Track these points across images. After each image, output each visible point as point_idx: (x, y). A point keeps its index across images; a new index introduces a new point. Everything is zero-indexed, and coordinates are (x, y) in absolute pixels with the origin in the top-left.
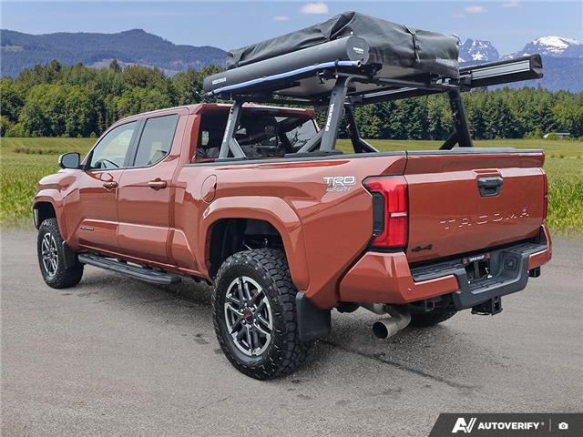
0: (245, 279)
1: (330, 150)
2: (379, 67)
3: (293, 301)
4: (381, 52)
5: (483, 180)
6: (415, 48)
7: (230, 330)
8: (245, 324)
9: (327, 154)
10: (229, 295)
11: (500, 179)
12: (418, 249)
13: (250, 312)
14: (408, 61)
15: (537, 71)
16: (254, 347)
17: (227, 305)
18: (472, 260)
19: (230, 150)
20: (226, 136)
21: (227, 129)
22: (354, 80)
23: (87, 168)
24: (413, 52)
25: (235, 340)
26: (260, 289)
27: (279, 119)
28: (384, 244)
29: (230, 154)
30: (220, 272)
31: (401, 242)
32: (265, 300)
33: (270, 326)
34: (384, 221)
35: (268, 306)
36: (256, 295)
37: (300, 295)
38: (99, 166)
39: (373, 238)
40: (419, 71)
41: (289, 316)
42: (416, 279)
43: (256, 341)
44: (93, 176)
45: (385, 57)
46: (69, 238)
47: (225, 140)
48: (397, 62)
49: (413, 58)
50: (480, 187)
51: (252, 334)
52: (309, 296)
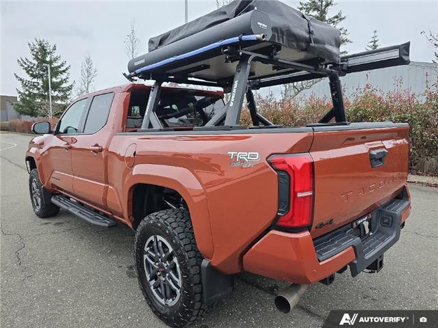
0: (159, 238)
1: (234, 125)
2: (279, 48)
3: (199, 265)
4: (282, 33)
5: (374, 152)
6: (310, 33)
7: (148, 279)
8: (160, 275)
9: (231, 128)
10: (147, 249)
11: (384, 150)
12: (322, 225)
13: (163, 267)
14: (304, 45)
15: (405, 58)
16: (167, 298)
17: (146, 256)
18: (359, 222)
19: (150, 123)
20: (147, 110)
21: (149, 104)
22: (255, 59)
23: (57, 133)
24: (308, 36)
25: (152, 288)
26: (171, 250)
27: (198, 98)
28: (289, 224)
29: (150, 126)
30: (139, 229)
31: (305, 222)
32: (175, 260)
33: (180, 284)
34: (289, 201)
35: (178, 266)
36: (168, 254)
37: (205, 263)
38: (66, 132)
39: (277, 218)
40: (311, 56)
41: (196, 279)
42: (321, 258)
43: (168, 293)
44: (61, 139)
45: (285, 37)
46: (46, 183)
47: (146, 114)
48: (294, 44)
49: (308, 41)
50: (371, 160)
51: (165, 285)
52: (214, 265)
